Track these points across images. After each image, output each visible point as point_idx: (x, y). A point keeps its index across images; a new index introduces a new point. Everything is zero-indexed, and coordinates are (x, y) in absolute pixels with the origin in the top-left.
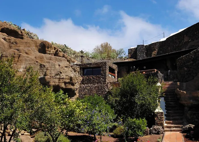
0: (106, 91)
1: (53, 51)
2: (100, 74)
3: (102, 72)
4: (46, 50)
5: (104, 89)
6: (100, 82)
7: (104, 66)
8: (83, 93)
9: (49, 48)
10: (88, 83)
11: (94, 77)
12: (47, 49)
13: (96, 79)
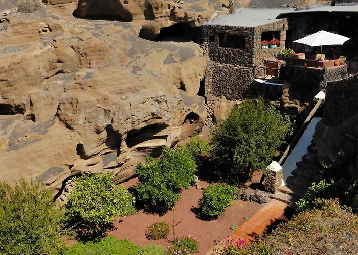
0: (250, 81)
1: (167, 13)
2: (244, 48)
3: (247, 46)
4: (154, 13)
5: (248, 76)
6: (244, 63)
7: (251, 35)
8: (219, 78)
9: (160, 9)
10: (227, 61)
11: (235, 51)
12: (155, 11)
13: (239, 57)
